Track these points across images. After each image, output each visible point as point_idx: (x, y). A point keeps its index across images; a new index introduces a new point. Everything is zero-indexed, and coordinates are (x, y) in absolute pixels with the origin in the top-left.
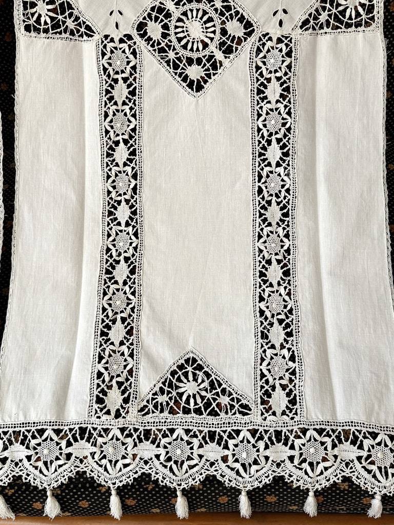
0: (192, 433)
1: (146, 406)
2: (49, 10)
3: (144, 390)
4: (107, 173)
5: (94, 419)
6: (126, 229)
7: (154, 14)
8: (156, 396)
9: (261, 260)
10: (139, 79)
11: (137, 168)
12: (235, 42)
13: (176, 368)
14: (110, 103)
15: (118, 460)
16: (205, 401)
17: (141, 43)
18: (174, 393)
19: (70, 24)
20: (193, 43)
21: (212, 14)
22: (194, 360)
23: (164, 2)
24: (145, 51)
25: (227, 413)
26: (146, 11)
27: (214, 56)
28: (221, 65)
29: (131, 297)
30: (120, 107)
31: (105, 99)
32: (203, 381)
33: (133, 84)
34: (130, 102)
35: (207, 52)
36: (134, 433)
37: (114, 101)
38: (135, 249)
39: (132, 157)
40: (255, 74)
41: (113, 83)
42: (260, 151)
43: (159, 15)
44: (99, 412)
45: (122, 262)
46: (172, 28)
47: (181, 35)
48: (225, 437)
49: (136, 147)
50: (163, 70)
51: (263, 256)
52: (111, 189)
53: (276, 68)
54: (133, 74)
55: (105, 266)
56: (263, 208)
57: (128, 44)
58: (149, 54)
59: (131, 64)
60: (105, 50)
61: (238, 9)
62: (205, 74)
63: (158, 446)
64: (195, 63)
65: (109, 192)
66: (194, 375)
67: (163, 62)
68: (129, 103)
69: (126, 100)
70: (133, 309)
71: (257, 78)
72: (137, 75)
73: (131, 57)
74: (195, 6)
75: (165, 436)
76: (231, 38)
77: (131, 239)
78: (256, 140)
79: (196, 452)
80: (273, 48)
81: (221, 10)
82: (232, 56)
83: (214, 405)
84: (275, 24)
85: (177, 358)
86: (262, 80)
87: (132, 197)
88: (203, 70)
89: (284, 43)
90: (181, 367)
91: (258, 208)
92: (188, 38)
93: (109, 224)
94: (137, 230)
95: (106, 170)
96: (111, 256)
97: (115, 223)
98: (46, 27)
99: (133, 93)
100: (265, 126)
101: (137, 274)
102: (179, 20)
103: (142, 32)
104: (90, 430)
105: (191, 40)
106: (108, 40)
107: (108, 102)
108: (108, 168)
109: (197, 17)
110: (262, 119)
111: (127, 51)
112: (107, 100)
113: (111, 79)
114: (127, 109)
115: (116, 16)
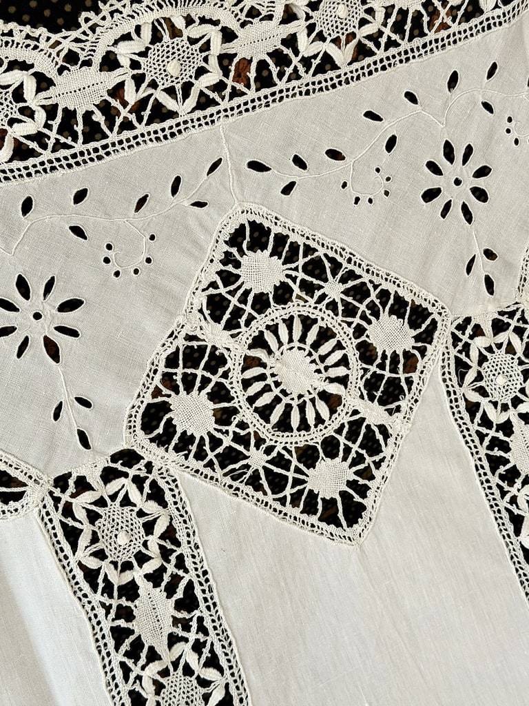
7: (180, 371)
10: (194, 557)
12: (401, 366)
14: (135, 663)
17: (165, 460)
20: (302, 408)
21: (327, 319)
23: (198, 333)
24: (184, 478)
26: (155, 372)
27: (363, 420)
28: (386, 435)
30: (167, 659)
31: (118, 657)
33: (180, 579)
34: (187, 628)
35: (342, 417)
37: (145, 650)
40: (470, 425)
41: (124, 602)
43: (194, 371)
46: (236, 389)
47: (266, 399)
50: (249, 505)
53: (513, 395)
54: (172, 551)
57: (131, 476)
58: (198, 480)
59: (160, 528)
60: (70, 522)
61: (385, 285)
62: (357, 473)
64: (322, 454)
67: (242, 486)
68: (185, 634)
69: (175, 630)
71: (478, 432)
72: (184, 550)
73: (152, 507)
74: (277, 314)
76: (388, 362)
80: (490, 349)
81: (344, 302)
82: (404, 404)
84: (478, 291)
86: (492, 433)
88: (347, 464)
89: (512, 328)
92: (286, 400)
99: (188, 602)
102: (249, 363)
103: (160, 430)
105: (295, 404)
106: (71, 489)
107: (130, 663)
109: (291, 341)
111: (135, 495)
112: (125, 659)
113: (116, 594)
114: (185, 651)
115: (74, 416)
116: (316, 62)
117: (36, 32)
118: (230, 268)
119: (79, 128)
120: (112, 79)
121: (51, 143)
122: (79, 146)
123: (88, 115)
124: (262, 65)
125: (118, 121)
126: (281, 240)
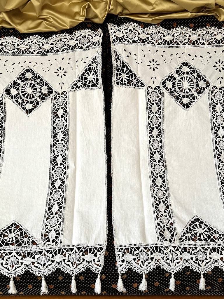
0: (205, 249)
1: (181, 238)
2: (126, 77)
3: (179, 231)
4: (149, 140)
5: (160, 243)
6: (159, 163)
7: (169, 78)
8: (185, 234)
9: (221, 177)
11: (162, 138)
12: (202, 89)
13: (191, 223)
15: (174, 260)
16: (208, 236)
17: (163, 90)
18: (193, 233)
19: (135, 82)
21: (193, 79)
22: (199, 220)
23: (174, 74)
24: (165, 93)
25: (218, 240)
26: (166, 77)
27: (194, 94)
28: (197, 98)
29: (165, 192)
30: (155, 114)
31: (148, 111)
32: (204, 228)
33: (160, 105)
34: (159, 112)
35: (191, 93)
36: (179, 249)
37: (152, 112)
38: (164, 172)
39: (160, 134)
40: (211, 101)
41: (152, 105)
42: (215, 131)
43: (171, 79)
44: (162, 240)
45: (159, 177)
46: (176, 84)
47: (180, 87)
48: (220, 250)
49: (161, 130)
50: (173, 100)
51: (222, 175)
52: (151, 147)
53: (219, 99)
54: (160, 101)
55: (152, 179)
56: (219, 155)
57: (158, 90)
58: (167, 94)
59: (159, 98)
60: (148, 92)
61: (204, 77)
63: (191, 254)
64: (186, 97)
65: (150, 148)
66: (200, 225)
67: (173, 97)
69: (157, 111)
70: (167, 197)
71: (212, 103)
72: (162, 102)
73: (159, 95)
74: (186, 75)
75: (193, 250)
76: (200, 88)
77: (161, 168)
78: (213, 127)
79: (208, 256)
80: (218, 92)
81: (196, 77)
82: (201, 94)
83: (212, 237)
84: (219, 83)
85: (191, 219)
86: (214, 104)
87: (160, 150)
88: (189, 100)
90: (193, 222)
91: (217, 155)
92: (183, 88)
93: (151, 162)
94: (164, 164)
95: (149, 139)
96: (154, 175)
97: (154, 161)
98: (125, 83)
99: (160, 109)
100: (216, 122)
101: (166, 182)
102: (179, 81)
103: (164, 85)
104: (160, 248)
105: (184, 89)
106: (150, 88)
107: (150, 112)
108: (150, 138)
109: (186, 80)
110: (215, 119)
111: (158, 92)
113: (151, 103)
114: (157, 115)
115: (154, 79)
116: (202, 43)
117: (165, 30)
118: (181, 67)
119: (167, 43)
120: (173, 38)
121: (163, 44)
122: (166, 45)
123: (168, 41)
124: (194, 41)
125: (172, 44)
126: (190, 66)
